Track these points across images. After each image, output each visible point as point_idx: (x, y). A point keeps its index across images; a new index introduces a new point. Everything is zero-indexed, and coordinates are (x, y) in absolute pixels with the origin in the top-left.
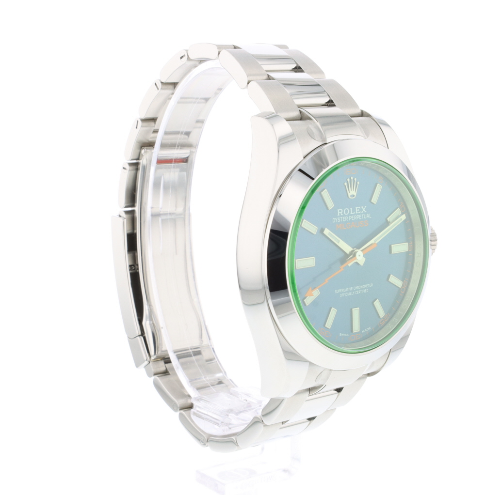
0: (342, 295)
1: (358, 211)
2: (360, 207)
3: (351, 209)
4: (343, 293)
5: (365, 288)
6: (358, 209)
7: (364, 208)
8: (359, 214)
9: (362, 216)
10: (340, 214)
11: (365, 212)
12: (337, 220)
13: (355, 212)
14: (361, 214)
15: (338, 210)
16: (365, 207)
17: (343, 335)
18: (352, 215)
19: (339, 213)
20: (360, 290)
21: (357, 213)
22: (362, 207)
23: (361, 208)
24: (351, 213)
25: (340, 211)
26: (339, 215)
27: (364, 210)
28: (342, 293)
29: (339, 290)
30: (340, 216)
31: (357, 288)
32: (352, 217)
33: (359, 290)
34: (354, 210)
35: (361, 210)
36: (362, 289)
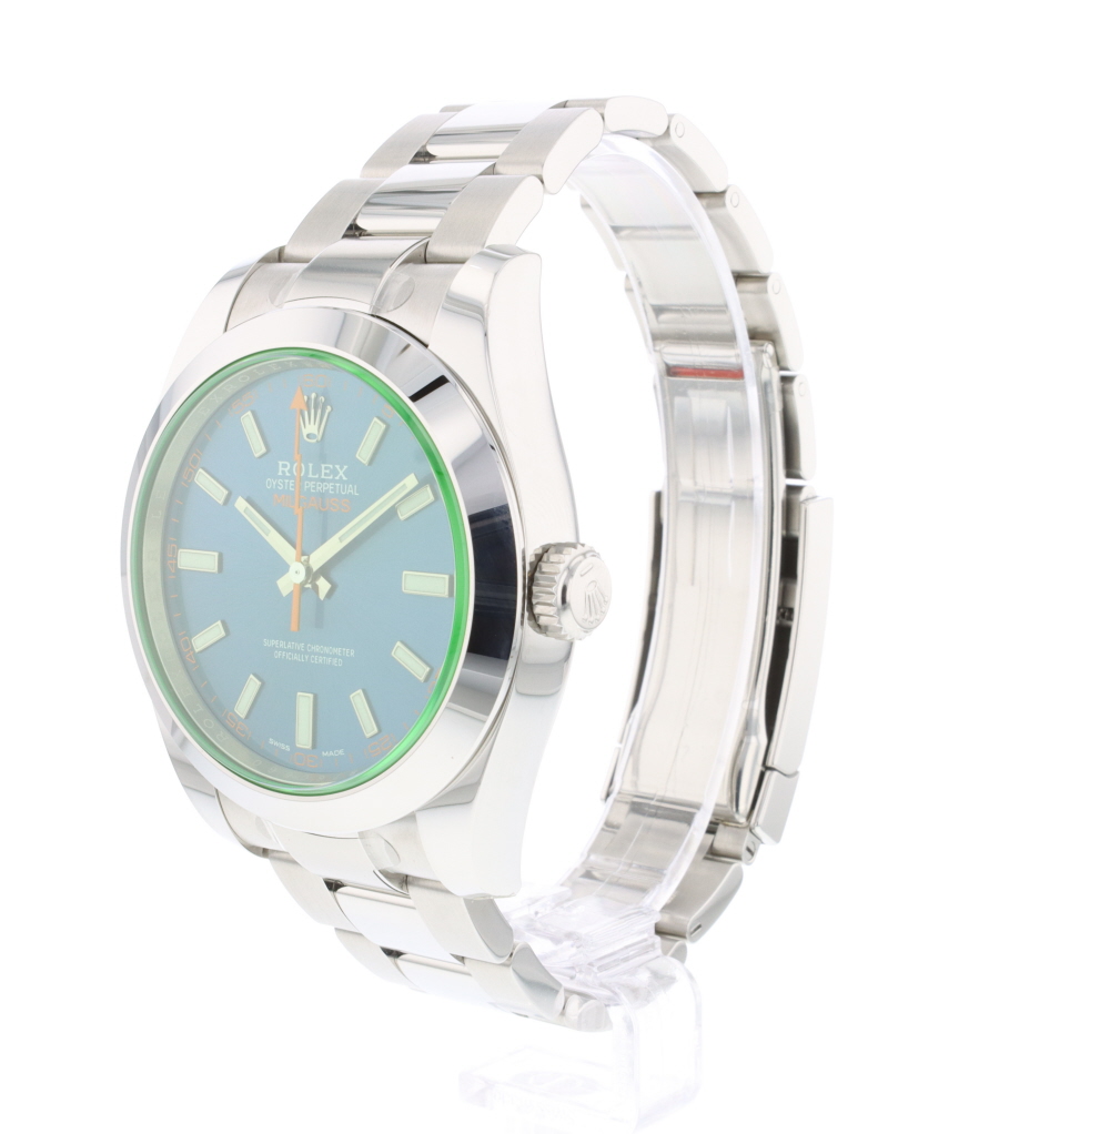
0: (278, 655)
1: (326, 474)
2: (331, 466)
3: (311, 465)
4: (282, 650)
5: (334, 656)
6: (326, 468)
7: (341, 468)
8: (329, 481)
9: (335, 487)
10: (283, 472)
11: (344, 478)
12: (277, 485)
13: (320, 475)
14: (333, 481)
15: (281, 463)
16: (345, 467)
17: (276, 744)
18: (311, 480)
19: (281, 469)
20: (323, 655)
21: (323, 477)
22: (338, 467)
23: (335, 469)
24: (310, 476)
25: (284, 466)
26: (280, 474)
27: (341, 473)
28: (279, 650)
29: (274, 642)
30: (284, 477)
31: (316, 648)
32: (311, 484)
33: (319, 654)
34: (317, 470)
35: (335, 472)
36: (328, 656)
